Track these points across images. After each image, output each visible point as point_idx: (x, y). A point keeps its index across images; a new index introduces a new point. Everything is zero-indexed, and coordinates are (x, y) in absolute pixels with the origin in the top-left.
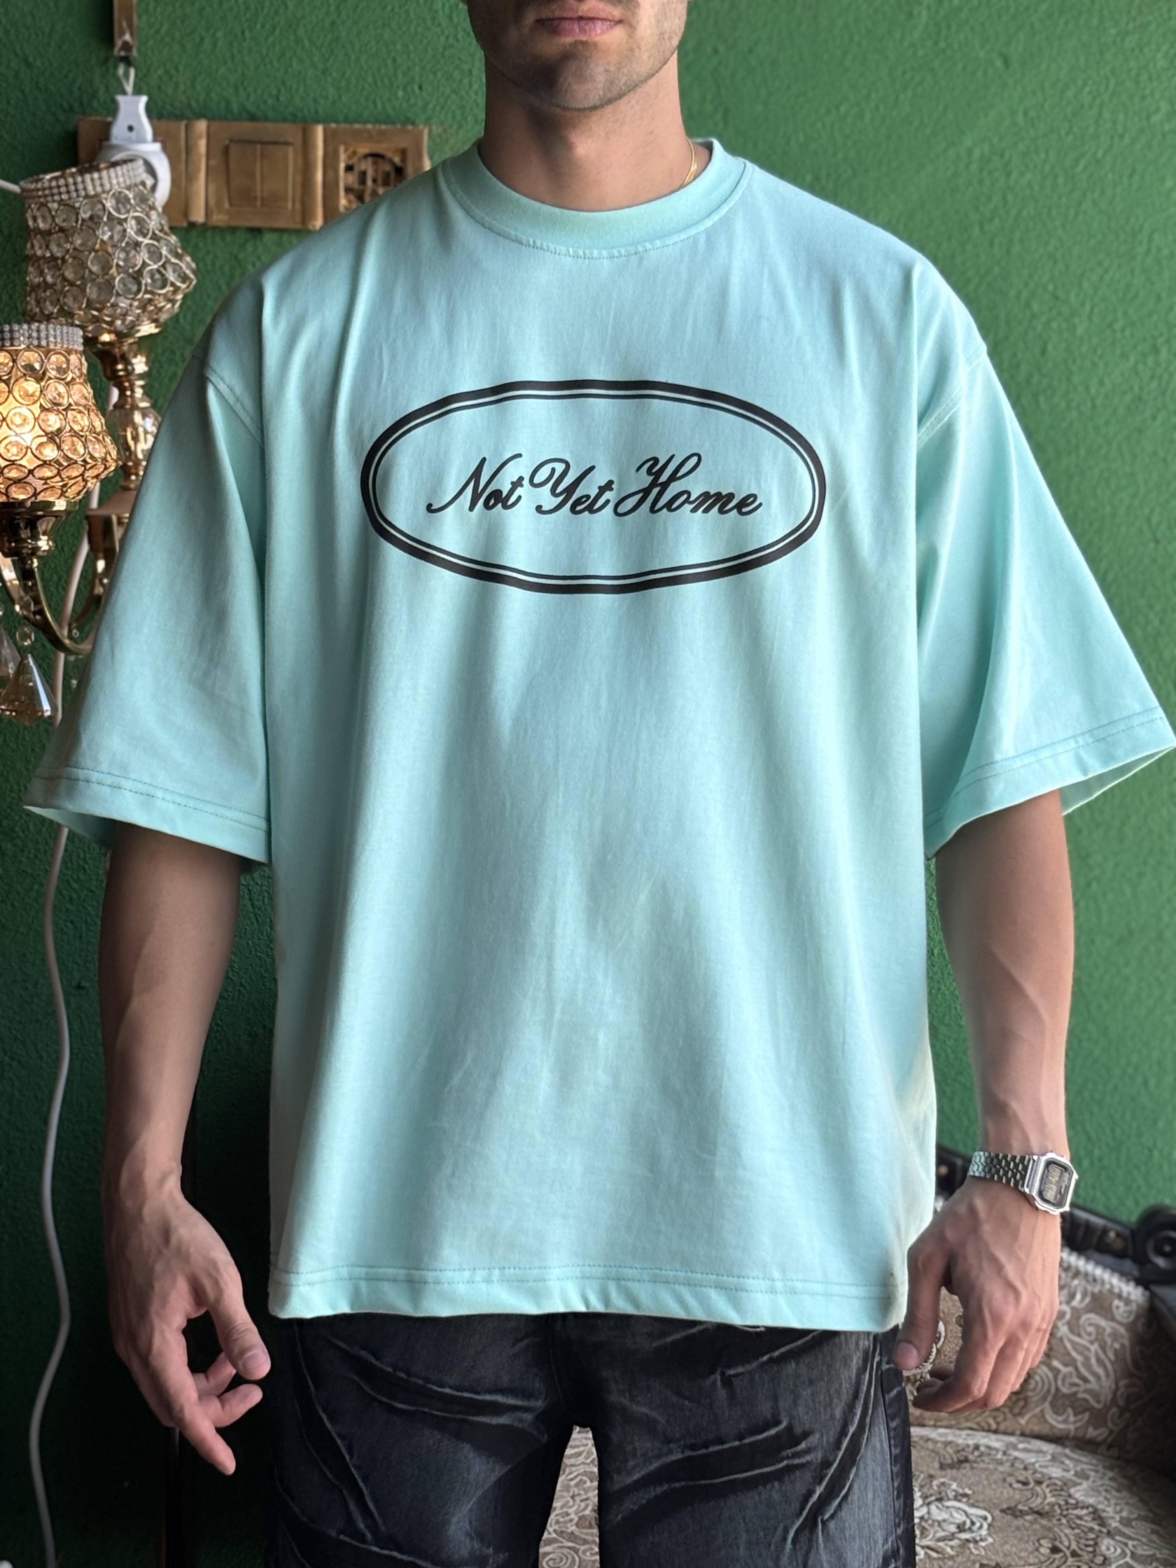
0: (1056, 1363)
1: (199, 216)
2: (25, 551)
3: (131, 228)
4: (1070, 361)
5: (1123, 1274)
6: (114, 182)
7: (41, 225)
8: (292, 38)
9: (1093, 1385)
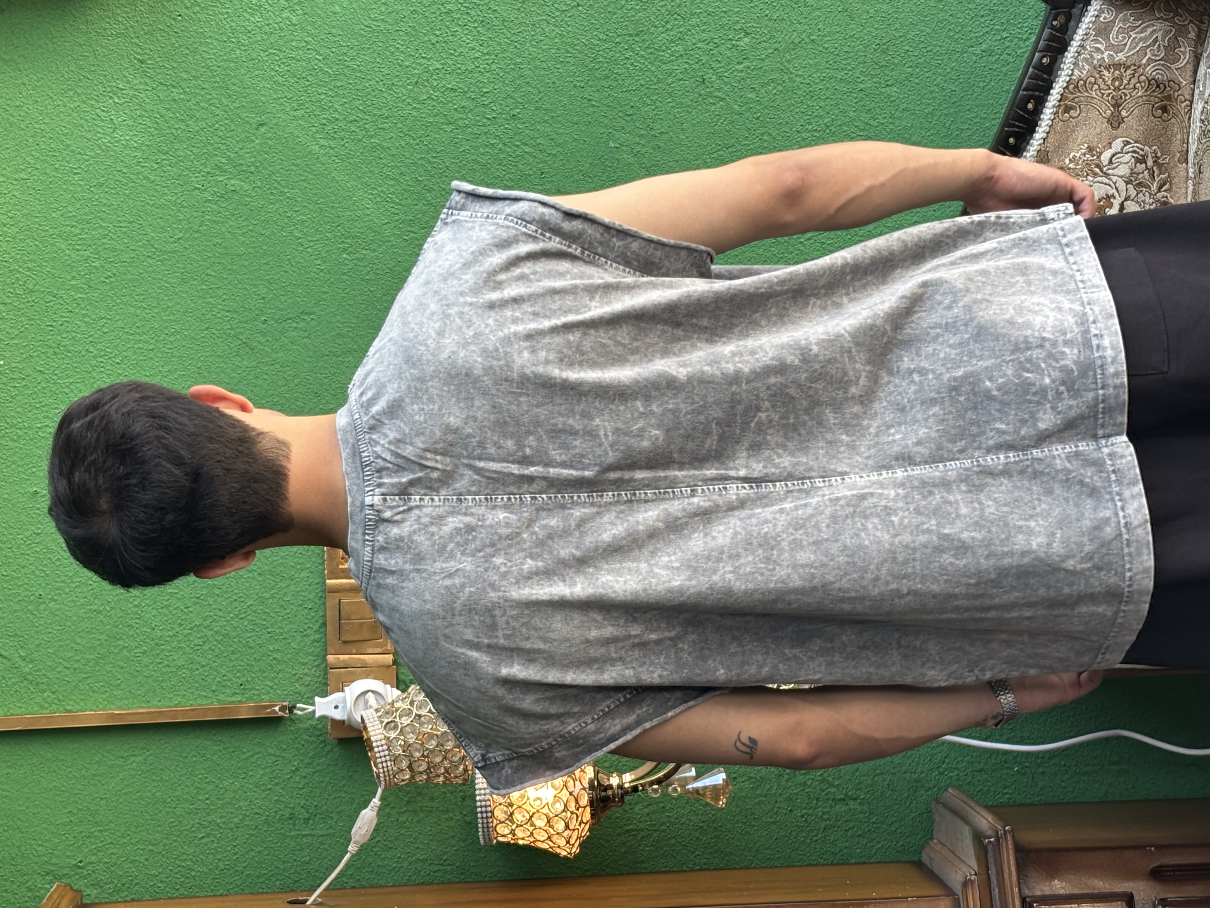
0: (1144, 61)
1: (389, 658)
2: (620, 792)
3: (406, 721)
4: (459, 71)
5: (1082, 14)
6: (378, 732)
7: (408, 777)
8: (271, 601)
9: (1159, 34)
